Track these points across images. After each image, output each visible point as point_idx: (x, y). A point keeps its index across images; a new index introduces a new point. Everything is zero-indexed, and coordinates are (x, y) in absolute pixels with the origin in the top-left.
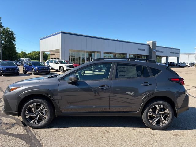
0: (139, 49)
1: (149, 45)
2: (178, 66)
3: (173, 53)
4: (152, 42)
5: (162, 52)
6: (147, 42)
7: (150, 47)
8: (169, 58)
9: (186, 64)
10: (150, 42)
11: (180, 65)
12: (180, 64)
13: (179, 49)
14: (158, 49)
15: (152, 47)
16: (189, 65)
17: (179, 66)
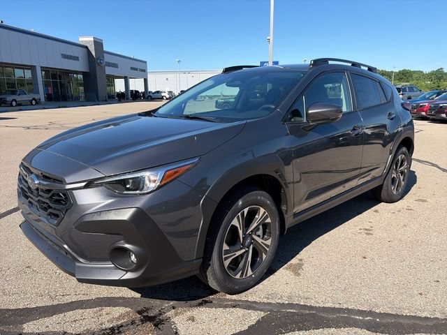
0: (65, 57)
1: (86, 47)
2: (147, 98)
3: (136, 69)
4: (92, 39)
5: (115, 66)
6: (80, 39)
7: (89, 52)
8: (131, 81)
9: (163, 94)
10: (87, 40)
11: (150, 96)
12: (151, 94)
13: (146, 62)
14: (107, 58)
15: (93, 53)
16: (168, 96)
17: (149, 98)
